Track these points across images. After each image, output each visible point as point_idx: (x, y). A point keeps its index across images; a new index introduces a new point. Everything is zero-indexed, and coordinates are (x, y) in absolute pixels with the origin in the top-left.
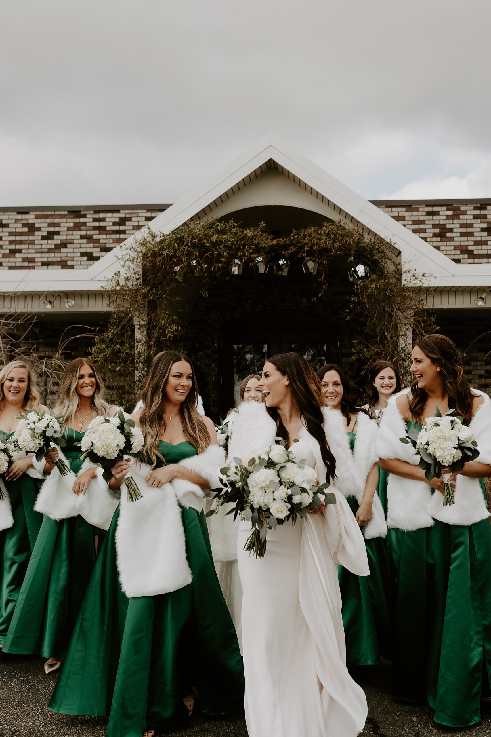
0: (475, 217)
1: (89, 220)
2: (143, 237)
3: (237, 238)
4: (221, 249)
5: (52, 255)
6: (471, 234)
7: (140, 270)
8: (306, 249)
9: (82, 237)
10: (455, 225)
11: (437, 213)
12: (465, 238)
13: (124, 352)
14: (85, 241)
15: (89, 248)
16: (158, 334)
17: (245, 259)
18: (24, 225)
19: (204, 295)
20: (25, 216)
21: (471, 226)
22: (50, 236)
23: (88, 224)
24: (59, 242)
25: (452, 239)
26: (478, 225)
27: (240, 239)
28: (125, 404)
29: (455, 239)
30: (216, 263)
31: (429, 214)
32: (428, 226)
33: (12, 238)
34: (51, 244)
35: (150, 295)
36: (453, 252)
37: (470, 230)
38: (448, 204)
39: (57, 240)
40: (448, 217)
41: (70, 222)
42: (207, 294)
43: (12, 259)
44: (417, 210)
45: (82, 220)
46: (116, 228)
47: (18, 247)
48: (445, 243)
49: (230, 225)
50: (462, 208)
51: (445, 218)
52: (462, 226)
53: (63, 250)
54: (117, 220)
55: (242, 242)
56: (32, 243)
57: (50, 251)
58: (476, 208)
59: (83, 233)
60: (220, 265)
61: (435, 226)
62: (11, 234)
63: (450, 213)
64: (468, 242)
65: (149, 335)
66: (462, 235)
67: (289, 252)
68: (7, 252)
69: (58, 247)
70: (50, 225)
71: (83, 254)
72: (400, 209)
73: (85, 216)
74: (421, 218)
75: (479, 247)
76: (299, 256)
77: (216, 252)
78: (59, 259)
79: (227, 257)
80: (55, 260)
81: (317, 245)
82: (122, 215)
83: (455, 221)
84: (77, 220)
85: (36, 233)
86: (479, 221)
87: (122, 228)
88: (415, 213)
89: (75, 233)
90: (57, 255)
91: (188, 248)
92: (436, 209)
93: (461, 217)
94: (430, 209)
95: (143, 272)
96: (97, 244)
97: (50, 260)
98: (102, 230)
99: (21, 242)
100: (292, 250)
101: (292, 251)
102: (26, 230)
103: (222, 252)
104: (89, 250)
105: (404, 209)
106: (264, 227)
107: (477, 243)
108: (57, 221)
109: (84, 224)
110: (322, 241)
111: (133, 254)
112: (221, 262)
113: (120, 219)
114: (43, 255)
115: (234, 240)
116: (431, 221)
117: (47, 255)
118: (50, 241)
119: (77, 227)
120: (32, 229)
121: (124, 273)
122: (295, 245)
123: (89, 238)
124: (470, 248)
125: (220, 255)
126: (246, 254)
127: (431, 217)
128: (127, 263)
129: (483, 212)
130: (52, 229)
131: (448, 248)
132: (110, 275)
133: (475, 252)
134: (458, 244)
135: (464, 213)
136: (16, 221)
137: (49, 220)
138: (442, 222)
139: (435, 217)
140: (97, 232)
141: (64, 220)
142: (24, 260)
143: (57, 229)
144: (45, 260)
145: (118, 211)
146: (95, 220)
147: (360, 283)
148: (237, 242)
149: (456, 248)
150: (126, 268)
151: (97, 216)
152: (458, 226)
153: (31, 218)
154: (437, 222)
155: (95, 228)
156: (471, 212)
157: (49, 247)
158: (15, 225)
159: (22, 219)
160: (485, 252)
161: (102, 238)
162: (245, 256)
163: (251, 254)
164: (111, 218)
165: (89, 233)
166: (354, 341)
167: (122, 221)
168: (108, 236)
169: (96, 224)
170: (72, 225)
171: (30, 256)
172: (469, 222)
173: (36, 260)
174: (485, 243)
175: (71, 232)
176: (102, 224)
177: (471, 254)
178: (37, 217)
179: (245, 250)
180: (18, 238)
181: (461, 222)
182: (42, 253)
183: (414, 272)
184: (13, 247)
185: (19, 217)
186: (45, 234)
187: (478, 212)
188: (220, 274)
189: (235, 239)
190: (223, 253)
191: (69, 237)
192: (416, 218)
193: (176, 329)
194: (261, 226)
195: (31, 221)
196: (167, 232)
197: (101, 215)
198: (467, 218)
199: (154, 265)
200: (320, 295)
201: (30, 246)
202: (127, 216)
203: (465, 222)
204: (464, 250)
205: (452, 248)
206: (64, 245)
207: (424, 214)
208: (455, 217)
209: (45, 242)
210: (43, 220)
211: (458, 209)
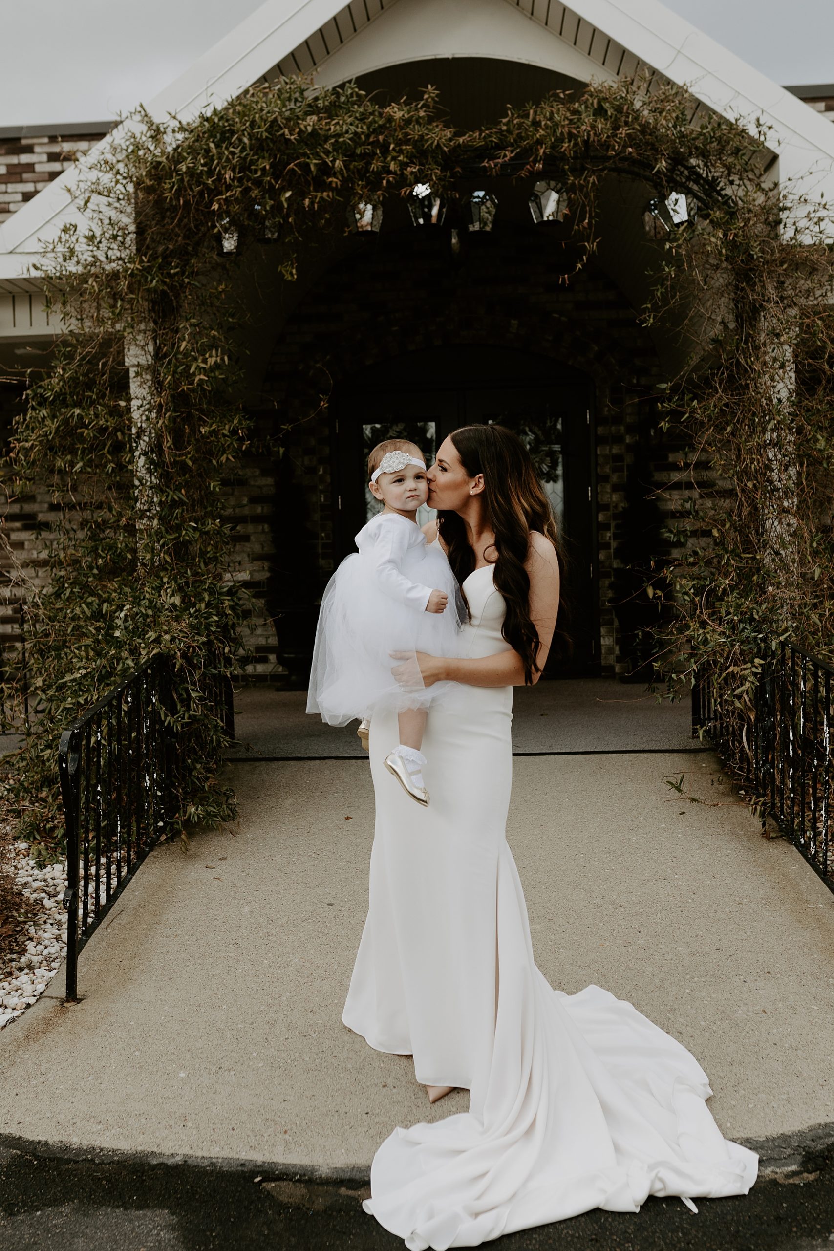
2: (130, 134)
3: (368, 128)
4: (327, 153)
7: (128, 221)
8: (542, 151)
13: (90, 423)
16: (173, 376)
17: (388, 181)
19: (288, 277)
27: (374, 130)
28: (103, 555)
30: (316, 191)
35: (149, 278)
42: (294, 271)
49: (350, 91)
55: (381, 138)
60: (325, 194)
65: (158, 385)
67: (500, 161)
76: (523, 174)
77: (314, 161)
79: (342, 175)
81: (570, 141)
91: (241, 152)
95: (137, 227)
100: (505, 156)
101: (506, 159)
103: (329, 160)
106: (433, 99)
110: (584, 127)
111: (107, 179)
112: (329, 187)
115: (359, 130)
121: (85, 224)
122: (512, 145)
125: (326, 169)
126: (392, 166)
128: (95, 198)
132: (52, 233)
147: (684, 230)
148: (368, 136)
150: (89, 213)
162: (389, 172)
163: (403, 166)
166: (664, 386)
179: (389, 159)
183: (818, 199)
188: (327, 220)
189: (362, 128)
190: (333, 161)
193: (216, 362)
194: (426, 96)
196: (190, 116)
199: (159, 202)
200: (579, 266)
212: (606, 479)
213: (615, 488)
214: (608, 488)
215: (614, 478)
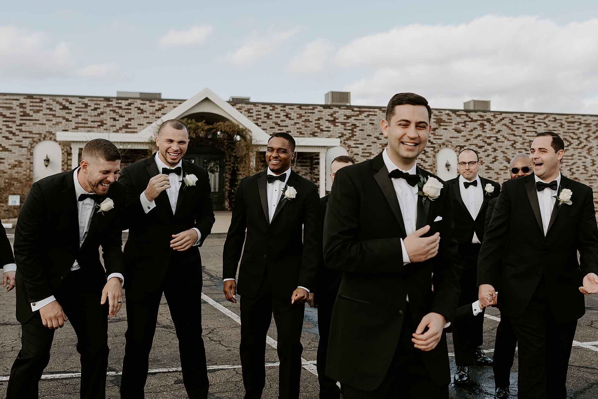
0: (281, 110)
1: (114, 103)
5: (96, 118)
6: (279, 117)
9: (111, 110)
10: (273, 113)
11: (266, 108)
12: (277, 119)
14: (112, 112)
15: (114, 115)
18: (83, 104)
20: (83, 100)
21: (279, 114)
22: (95, 109)
23: (113, 105)
24: (99, 112)
25: (271, 119)
26: (283, 114)
29: (273, 119)
31: (263, 108)
32: (262, 113)
33: (77, 109)
34: (96, 113)
36: (272, 124)
37: (279, 115)
38: (271, 104)
39: (99, 111)
40: (270, 110)
41: (105, 104)
43: (77, 119)
44: (258, 106)
45: (111, 103)
46: (127, 107)
47: (80, 113)
48: (269, 120)
50: (276, 106)
51: (269, 110)
52: (276, 114)
53: (101, 116)
54: (127, 104)
56: (87, 112)
57: (95, 116)
58: (281, 107)
59: (111, 109)
61: (265, 113)
62: (76, 107)
63: (271, 108)
64: (278, 121)
66: (276, 117)
68: (74, 116)
69: (99, 115)
70: (95, 104)
71: (111, 118)
72: (251, 105)
73: (112, 101)
74: (260, 110)
75: (282, 122)
78: (100, 120)
80: (97, 120)
82: (130, 101)
83: (273, 111)
84: (108, 103)
85: (88, 108)
86: (282, 112)
87: (129, 107)
88: (257, 107)
89: (107, 108)
90: (99, 118)
92: (266, 106)
93: (276, 110)
94: (263, 106)
96: (117, 114)
97: (95, 120)
98: (120, 108)
99: (81, 112)
102: (84, 106)
104: (114, 117)
105: (253, 105)
107: (282, 121)
108: (98, 102)
109: (112, 105)
113: (129, 103)
114: (92, 118)
116: (263, 111)
117: (94, 118)
118: (95, 112)
119: (108, 106)
120: (86, 106)
123: (114, 111)
124: (279, 123)
127: (263, 109)
129: (284, 109)
130: (96, 106)
131: (270, 122)
133: (281, 125)
134: (274, 121)
135: (277, 108)
136: (79, 102)
137: (95, 102)
138: (268, 112)
139: (265, 110)
140: (118, 108)
141: (102, 102)
142: (83, 119)
143: (98, 106)
144: (93, 120)
145: (127, 100)
146: (117, 103)
149: (273, 122)
151: (118, 101)
152: (274, 113)
153: (86, 101)
154: (266, 112)
155: (117, 107)
156: (280, 108)
157: (95, 114)
158: (78, 104)
159: (82, 101)
160: (284, 125)
161: (120, 111)
164: (124, 103)
165: (114, 109)
167: (130, 104)
168: (123, 111)
169: (117, 105)
170: (106, 105)
171: (86, 118)
172: (279, 112)
173: (89, 120)
174: (285, 121)
175: (105, 108)
176: (120, 105)
177: (279, 125)
178: (89, 100)
180: (80, 110)
181: (276, 112)
182: (91, 116)
184: (77, 113)
185: (80, 100)
186: (93, 108)
187: (282, 108)
191: (105, 110)
192: (257, 110)
195: (86, 102)
197: (120, 101)
198: (278, 111)
201: (86, 113)
202: (132, 102)
203: (277, 112)
204: (276, 124)
205: (272, 122)
206: (102, 113)
207: (261, 108)
208: (273, 110)
209: (93, 112)
210: (92, 102)
211: (274, 107)
212: (227, 172)
213: (229, 174)
214: (228, 174)
215: (229, 172)
